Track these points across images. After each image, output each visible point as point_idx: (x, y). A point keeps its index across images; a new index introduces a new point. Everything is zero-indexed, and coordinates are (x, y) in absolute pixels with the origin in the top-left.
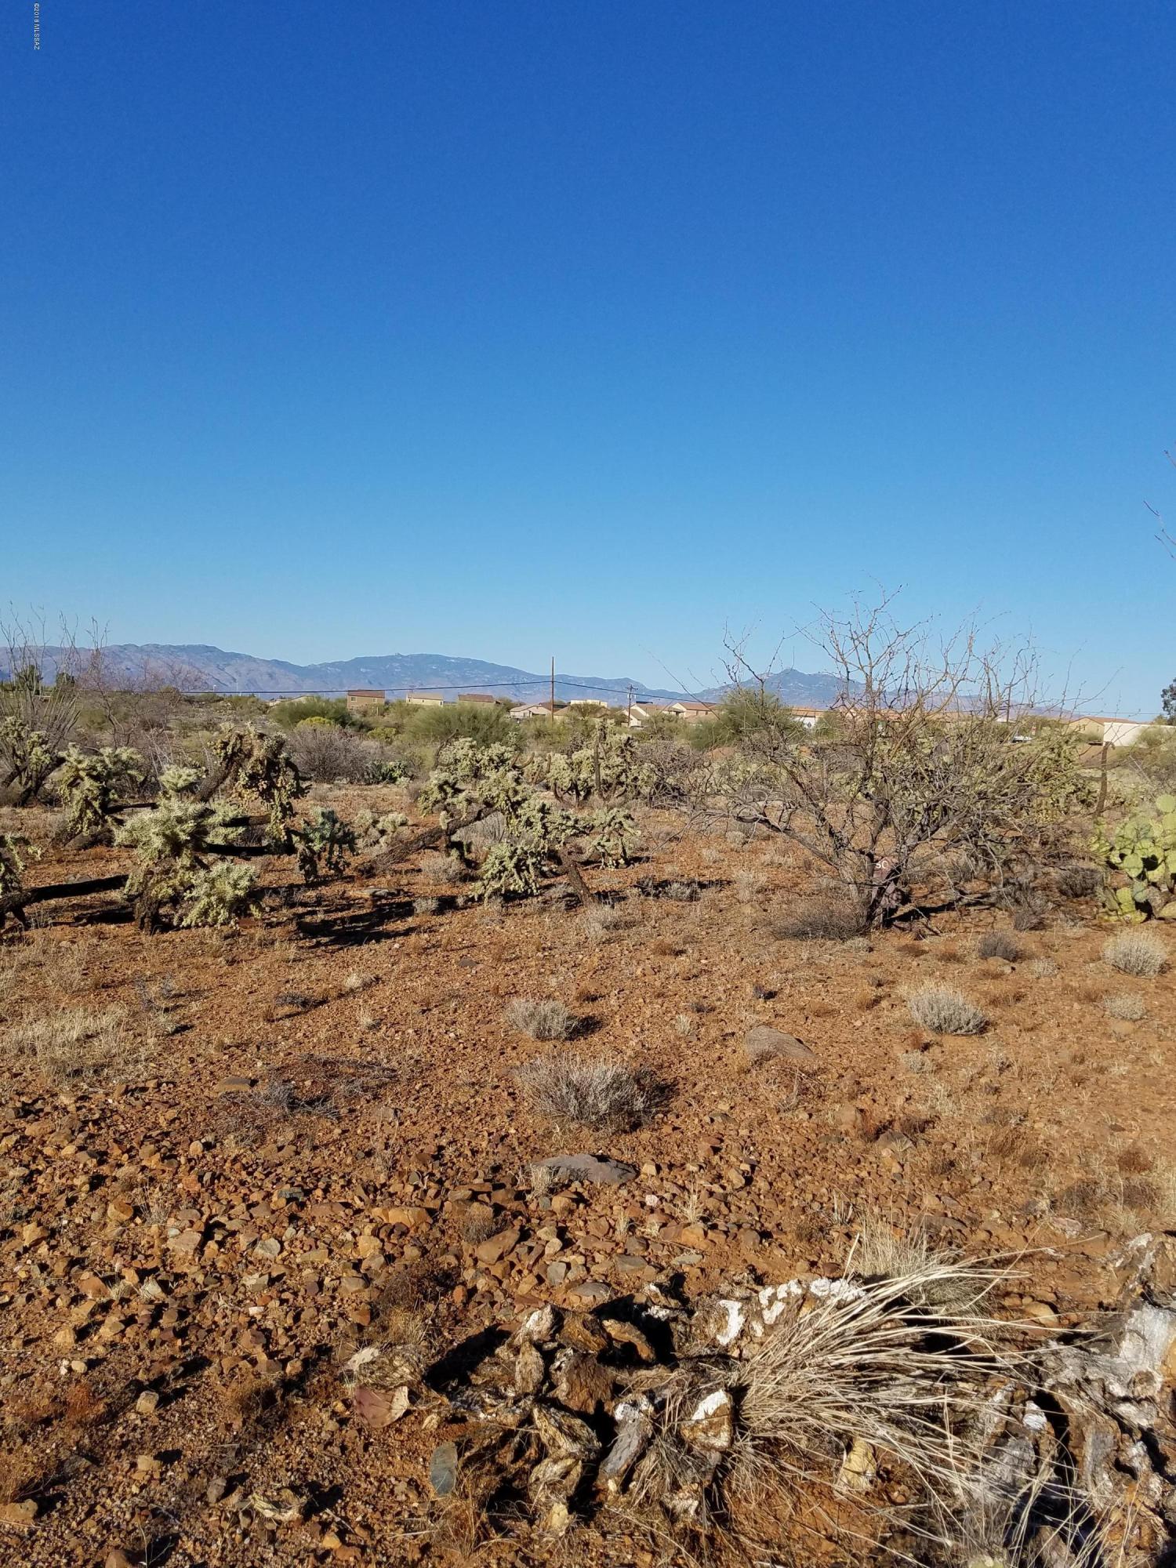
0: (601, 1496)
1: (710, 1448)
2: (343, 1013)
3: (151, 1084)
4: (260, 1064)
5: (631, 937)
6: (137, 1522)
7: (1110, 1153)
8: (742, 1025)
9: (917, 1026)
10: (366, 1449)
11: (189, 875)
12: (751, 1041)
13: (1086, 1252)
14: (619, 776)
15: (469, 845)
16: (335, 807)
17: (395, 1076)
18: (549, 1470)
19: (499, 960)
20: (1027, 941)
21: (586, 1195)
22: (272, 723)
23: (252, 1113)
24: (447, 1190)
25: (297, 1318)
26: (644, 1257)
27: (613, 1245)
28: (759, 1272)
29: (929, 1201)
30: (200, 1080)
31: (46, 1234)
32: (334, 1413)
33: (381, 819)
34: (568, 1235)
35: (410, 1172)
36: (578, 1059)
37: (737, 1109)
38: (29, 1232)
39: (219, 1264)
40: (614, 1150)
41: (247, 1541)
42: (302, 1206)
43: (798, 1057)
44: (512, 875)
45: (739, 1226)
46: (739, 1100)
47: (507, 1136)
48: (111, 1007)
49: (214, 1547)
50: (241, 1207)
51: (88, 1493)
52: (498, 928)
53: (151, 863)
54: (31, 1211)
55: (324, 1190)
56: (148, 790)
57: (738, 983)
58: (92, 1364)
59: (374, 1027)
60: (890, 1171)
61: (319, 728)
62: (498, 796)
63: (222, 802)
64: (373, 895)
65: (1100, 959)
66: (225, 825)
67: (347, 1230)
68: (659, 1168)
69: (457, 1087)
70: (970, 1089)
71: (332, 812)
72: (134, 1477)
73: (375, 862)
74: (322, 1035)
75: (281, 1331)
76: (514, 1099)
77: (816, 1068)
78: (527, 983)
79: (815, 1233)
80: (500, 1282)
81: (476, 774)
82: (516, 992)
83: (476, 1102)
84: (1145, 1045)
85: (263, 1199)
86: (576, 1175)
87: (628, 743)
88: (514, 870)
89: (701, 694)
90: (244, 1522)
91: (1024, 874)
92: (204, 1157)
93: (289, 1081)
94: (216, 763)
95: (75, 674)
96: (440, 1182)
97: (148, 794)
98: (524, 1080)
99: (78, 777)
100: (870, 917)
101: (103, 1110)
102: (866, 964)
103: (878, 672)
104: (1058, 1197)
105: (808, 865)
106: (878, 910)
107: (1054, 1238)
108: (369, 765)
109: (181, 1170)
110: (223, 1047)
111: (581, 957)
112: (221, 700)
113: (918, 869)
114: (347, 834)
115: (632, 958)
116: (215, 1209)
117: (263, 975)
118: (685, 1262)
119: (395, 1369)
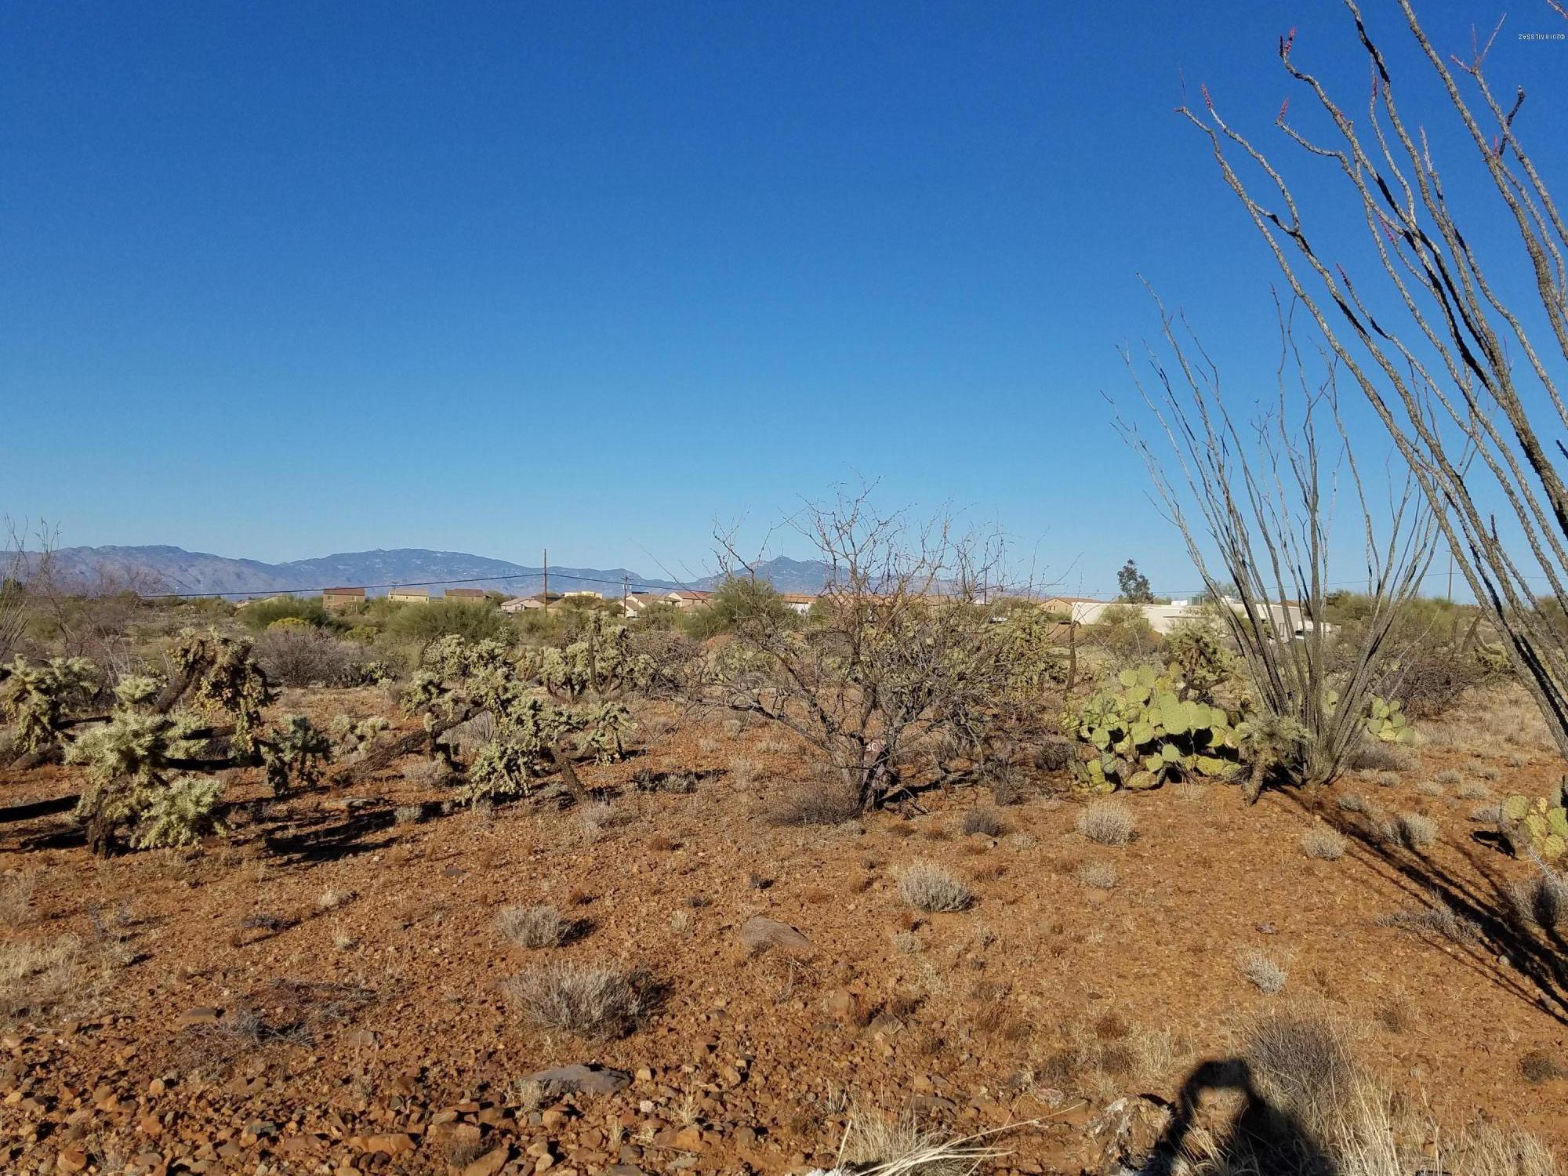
2: (317, 934)
3: (107, 1020)
4: (226, 992)
5: (628, 833)
7: (1088, 1020)
8: (739, 917)
9: (908, 906)
11: (147, 792)
12: (748, 933)
13: (1069, 1122)
14: (614, 669)
15: (456, 748)
16: (309, 714)
17: (375, 998)
19: (488, 866)
20: (1007, 815)
21: (578, 1107)
22: (239, 626)
23: (219, 1045)
24: (432, 1113)
26: (638, 1165)
27: (607, 1155)
28: (755, 1170)
29: (920, 1082)
30: (160, 1013)
33: (360, 724)
34: (560, 1150)
35: (391, 1096)
36: (570, 965)
37: (734, 1004)
40: (607, 1058)
42: (274, 1141)
43: (794, 945)
44: (502, 777)
45: (735, 1125)
46: (735, 994)
47: (495, 1052)
48: (62, 939)
50: (206, 1147)
52: (486, 833)
53: (105, 781)
55: (297, 1122)
56: (102, 702)
57: (734, 874)
59: (351, 947)
60: (882, 1054)
61: (292, 629)
62: (487, 694)
63: (184, 713)
64: (350, 805)
65: (1074, 830)
66: (186, 737)
67: (324, 1162)
68: (653, 1072)
69: (441, 1005)
70: (957, 965)
71: (304, 720)
73: (353, 770)
74: (295, 958)
76: (503, 1013)
77: (811, 955)
78: (516, 889)
79: (809, 1125)
81: (465, 671)
82: (506, 900)
83: (462, 1019)
84: (1118, 912)
85: (232, 1137)
86: (568, 1087)
87: (623, 635)
88: (504, 772)
89: (697, 584)
91: (1002, 750)
92: (165, 1095)
93: (259, 1009)
94: (175, 669)
95: (23, 580)
96: (424, 1105)
97: (102, 706)
98: (513, 993)
99: (25, 691)
100: (862, 800)
101: (52, 1052)
102: (859, 847)
103: (862, 560)
104: (1041, 1069)
105: (803, 750)
106: (870, 792)
107: (1038, 1109)
108: (347, 667)
109: (140, 1111)
110: (186, 977)
111: (575, 857)
112: (184, 602)
113: (906, 749)
114: (321, 742)
115: (628, 855)
116: (178, 1151)
117: (229, 897)
118: (681, 1166)
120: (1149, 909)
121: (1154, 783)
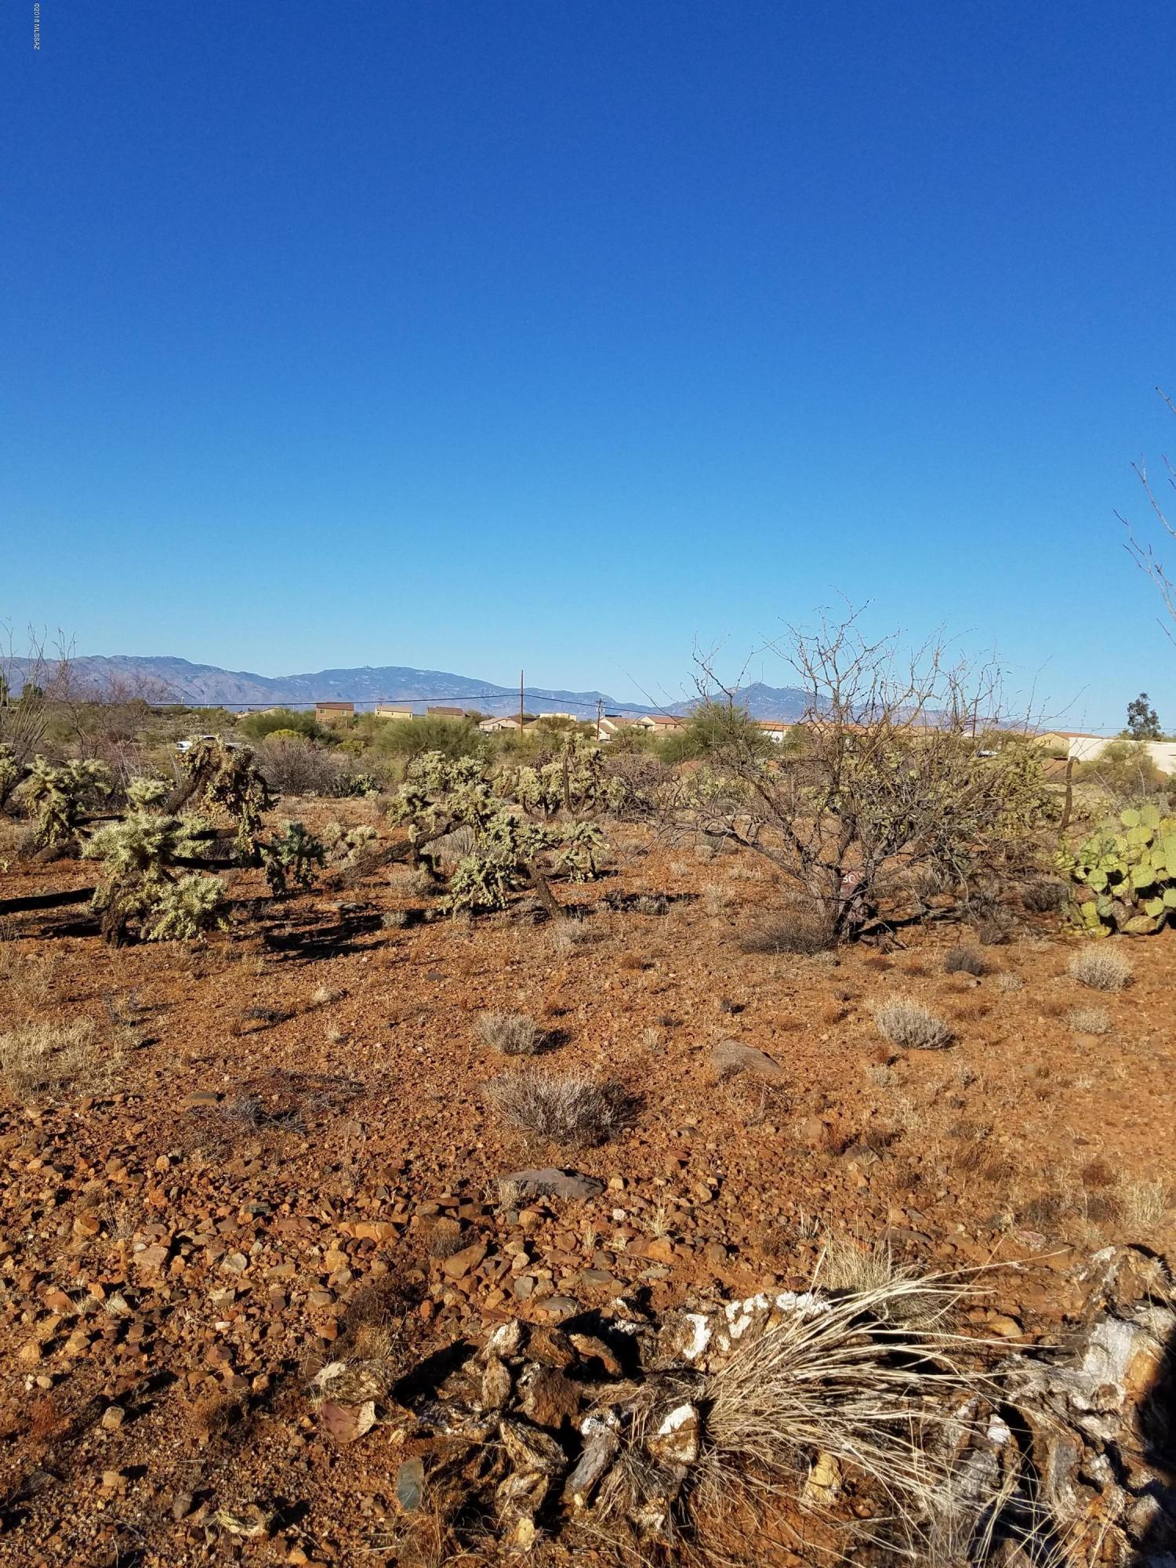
0: (568, 1511)
1: (676, 1462)
2: (310, 1027)
3: (118, 1098)
4: (227, 1078)
5: (599, 951)
6: (102, 1538)
7: (1074, 1166)
8: (710, 1039)
9: (884, 1040)
10: (332, 1464)
11: (156, 888)
12: (718, 1055)
13: (1050, 1266)
14: (587, 790)
15: (438, 859)
16: (304, 820)
17: (363, 1091)
18: (515, 1485)
19: (467, 973)
20: (992, 955)
21: (553, 1209)
22: (240, 736)
23: (218, 1127)
24: (415, 1205)
25: (263, 1334)
26: (611, 1271)
27: (581, 1259)
28: (726, 1286)
29: (894, 1215)
30: (166, 1094)
31: (12, 1249)
32: (301, 1429)
33: (350, 832)
34: (536, 1250)
35: (377, 1186)
36: (546, 1072)
37: (705, 1123)
39: (186, 1279)
40: (581, 1164)
41: (213, 1557)
42: (269, 1220)
43: (765, 1070)
44: (481, 889)
45: (706, 1240)
46: (706, 1113)
47: (474, 1150)
48: (78, 1021)
49: (180, 1563)
50: (207, 1222)
51: (53, 1509)
52: (466, 942)
53: (118, 876)
55: (290, 1205)
56: (115, 803)
57: (705, 997)
58: (57, 1380)
59: (342, 1041)
60: (856, 1185)
61: (288, 741)
62: (467, 809)
63: (190, 815)
64: (341, 908)
65: (1064, 973)
66: (193, 838)
67: (314, 1244)
68: (626, 1183)
69: (424, 1102)
70: (935, 1102)
71: (301, 825)
72: (100, 1492)
73: (343, 875)
74: (290, 1049)
75: (247, 1346)
76: (482, 1113)
77: (783, 1081)
78: (495, 997)
79: (781, 1247)
80: (468, 1297)
81: (445, 787)
82: (484, 1006)
83: (443, 1117)
84: (1109, 1059)
85: (230, 1214)
86: (543, 1189)
87: (597, 756)
88: (483, 884)
89: (670, 708)
90: (210, 1538)
91: (989, 888)
92: (171, 1171)
93: (256, 1095)
94: (184, 776)
95: (44, 686)
96: (408, 1197)
97: (115, 806)
98: (492, 1095)
99: (45, 789)
100: (837, 932)
101: (69, 1124)
102: (833, 978)
103: (846, 687)
104: (1022, 1211)
105: (776, 879)
106: (845, 924)
107: (1018, 1252)
108: (338, 777)
109: (147, 1184)
110: (190, 1062)
111: (549, 970)
112: (189, 712)
113: (884, 883)
114: (315, 848)
115: (600, 972)
116: (182, 1223)
117: (230, 988)
118: (654, 1276)
119: (362, 1384)
120: (1142, 1057)
121: (1152, 928)
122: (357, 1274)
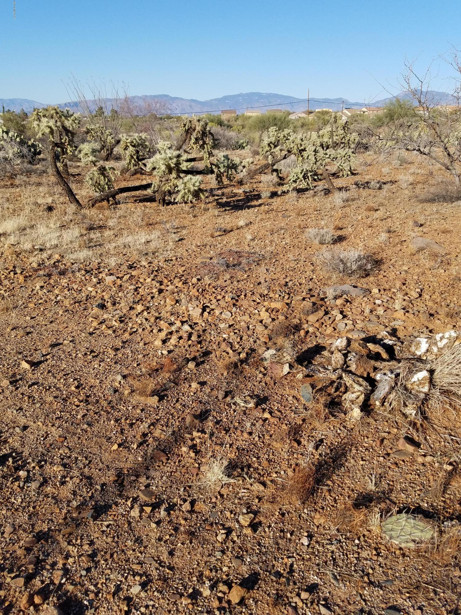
0: (372, 407)
1: (420, 392)
2: (240, 235)
3: (174, 258)
4: (212, 252)
5: (354, 205)
6: (194, 404)
8: (409, 237)
10: (275, 384)
11: (176, 181)
12: (414, 243)
14: (341, 140)
15: (281, 170)
17: (264, 257)
18: (349, 396)
19: (299, 215)
21: (349, 300)
23: (212, 269)
24: (292, 297)
25: (241, 339)
26: (378, 322)
27: (364, 317)
28: (430, 329)
30: (191, 257)
31: (146, 308)
32: (261, 372)
33: (243, 161)
34: (344, 314)
35: (276, 290)
36: (338, 251)
37: (411, 269)
38: (139, 308)
39: (209, 320)
40: (359, 284)
41: (235, 413)
42: (237, 301)
43: (437, 249)
44: (302, 181)
45: (419, 312)
46: (411, 265)
47: (312, 279)
48: (154, 232)
49: (224, 415)
50: (214, 301)
51: (175, 394)
52: (296, 203)
53: (161, 177)
54: (139, 301)
55: (244, 296)
57: (405, 221)
58: (169, 352)
59: (253, 240)
62: (294, 147)
64: (244, 192)
66: (187, 161)
67: (256, 309)
68: (380, 291)
69: (289, 261)
71: (227, 155)
72: (191, 390)
73: (242, 179)
74: (233, 242)
75: (236, 343)
76: (313, 266)
77: (445, 253)
78: (311, 223)
80: (318, 329)
82: (308, 227)
83: (298, 267)
85: (222, 298)
86: (344, 292)
87: (346, 124)
88: (302, 179)
89: (375, 103)
90: (233, 407)
92: (198, 283)
93: (224, 258)
94: (182, 133)
96: (289, 294)
98: (316, 259)
99: (127, 146)
101: (158, 267)
108: (233, 141)
109: (190, 288)
110: (197, 246)
111: (333, 213)
112: (172, 118)
114: (233, 165)
115: (356, 213)
116: (205, 301)
117: (207, 221)
118: (397, 324)
119: (284, 357)
122: (273, 320)
